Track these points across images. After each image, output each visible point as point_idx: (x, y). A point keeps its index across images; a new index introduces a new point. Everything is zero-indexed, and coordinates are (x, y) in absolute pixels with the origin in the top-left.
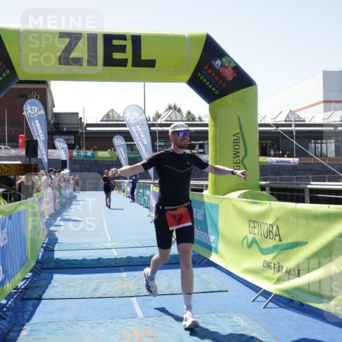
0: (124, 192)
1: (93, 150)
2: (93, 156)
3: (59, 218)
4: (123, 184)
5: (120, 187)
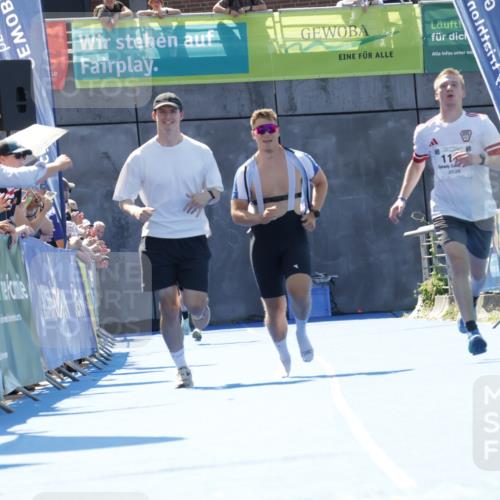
2: (236, 54)
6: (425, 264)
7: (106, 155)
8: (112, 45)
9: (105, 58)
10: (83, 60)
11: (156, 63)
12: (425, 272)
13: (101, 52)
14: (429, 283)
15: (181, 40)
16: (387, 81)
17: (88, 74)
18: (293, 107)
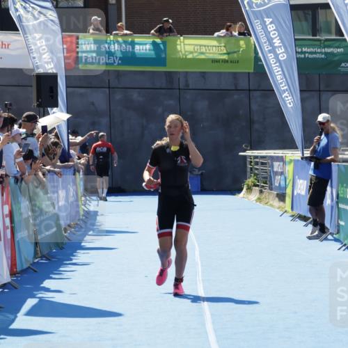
0: (282, 197)
1: (161, 32)
2: (160, 56)
3: (30, 303)
4: (277, 166)
5: (265, 182)
6: (249, 170)
7: (93, 104)
8: (99, 48)
9: (94, 55)
10: (84, 55)
11: (120, 59)
12: (248, 174)
13: (94, 52)
14: (250, 181)
15: (133, 48)
16: (235, 75)
17: (86, 63)
18: (187, 85)
